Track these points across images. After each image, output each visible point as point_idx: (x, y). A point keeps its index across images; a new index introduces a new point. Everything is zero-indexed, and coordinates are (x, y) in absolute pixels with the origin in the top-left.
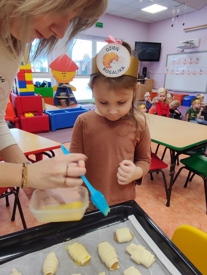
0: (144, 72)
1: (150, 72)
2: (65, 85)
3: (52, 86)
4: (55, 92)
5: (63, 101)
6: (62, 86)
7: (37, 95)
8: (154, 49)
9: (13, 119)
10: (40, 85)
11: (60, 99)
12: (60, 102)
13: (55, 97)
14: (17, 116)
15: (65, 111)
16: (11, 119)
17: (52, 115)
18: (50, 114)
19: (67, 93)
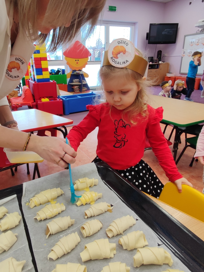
0: (159, 56)
1: (165, 55)
2: (78, 72)
3: (66, 73)
4: (69, 79)
5: (76, 87)
6: (75, 73)
7: (52, 81)
9: (31, 104)
10: (55, 73)
11: (73, 85)
12: (73, 88)
13: (68, 84)
14: (35, 101)
15: (78, 96)
16: (29, 104)
17: (66, 100)
18: (64, 99)
19: (79, 80)
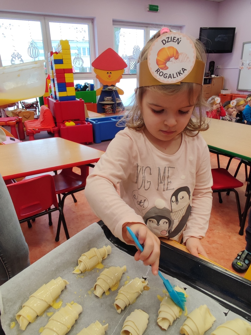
0: (211, 68)
1: (218, 67)
2: (110, 87)
3: (95, 89)
4: (99, 96)
5: (108, 107)
6: (107, 89)
7: (79, 100)
8: (225, 37)
9: (52, 129)
10: (81, 88)
11: (104, 105)
12: (104, 108)
13: (98, 102)
14: (56, 126)
15: (112, 119)
16: (49, 129)
17: (97, 123)
18: (94, 122)
19: (112, 98)
